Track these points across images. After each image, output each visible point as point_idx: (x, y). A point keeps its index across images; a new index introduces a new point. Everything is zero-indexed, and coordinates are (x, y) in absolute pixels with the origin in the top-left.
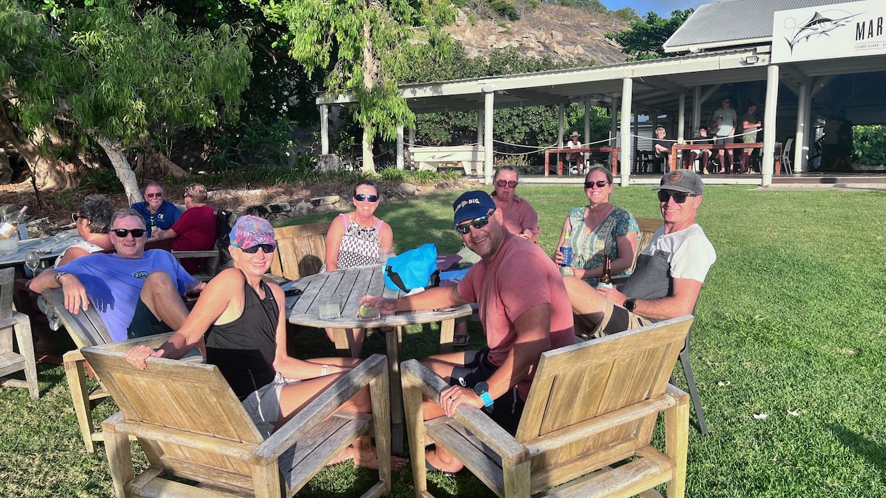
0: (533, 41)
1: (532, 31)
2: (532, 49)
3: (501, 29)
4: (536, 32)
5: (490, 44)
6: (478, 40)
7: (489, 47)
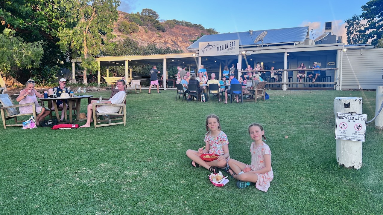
0: (170, 40)
1: (170, 37)
2: (169, 43)
3: (158, 35)
4: (171, 37)
5: (153, 41)
6: (148, 39)
7: (152, 42)
